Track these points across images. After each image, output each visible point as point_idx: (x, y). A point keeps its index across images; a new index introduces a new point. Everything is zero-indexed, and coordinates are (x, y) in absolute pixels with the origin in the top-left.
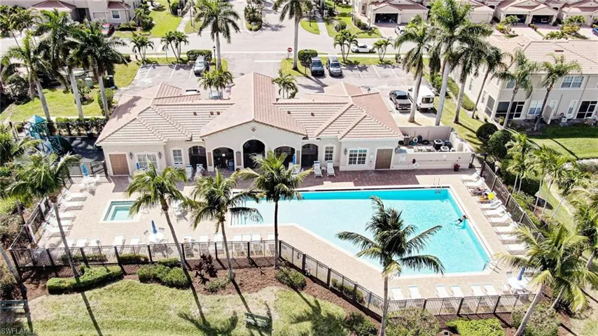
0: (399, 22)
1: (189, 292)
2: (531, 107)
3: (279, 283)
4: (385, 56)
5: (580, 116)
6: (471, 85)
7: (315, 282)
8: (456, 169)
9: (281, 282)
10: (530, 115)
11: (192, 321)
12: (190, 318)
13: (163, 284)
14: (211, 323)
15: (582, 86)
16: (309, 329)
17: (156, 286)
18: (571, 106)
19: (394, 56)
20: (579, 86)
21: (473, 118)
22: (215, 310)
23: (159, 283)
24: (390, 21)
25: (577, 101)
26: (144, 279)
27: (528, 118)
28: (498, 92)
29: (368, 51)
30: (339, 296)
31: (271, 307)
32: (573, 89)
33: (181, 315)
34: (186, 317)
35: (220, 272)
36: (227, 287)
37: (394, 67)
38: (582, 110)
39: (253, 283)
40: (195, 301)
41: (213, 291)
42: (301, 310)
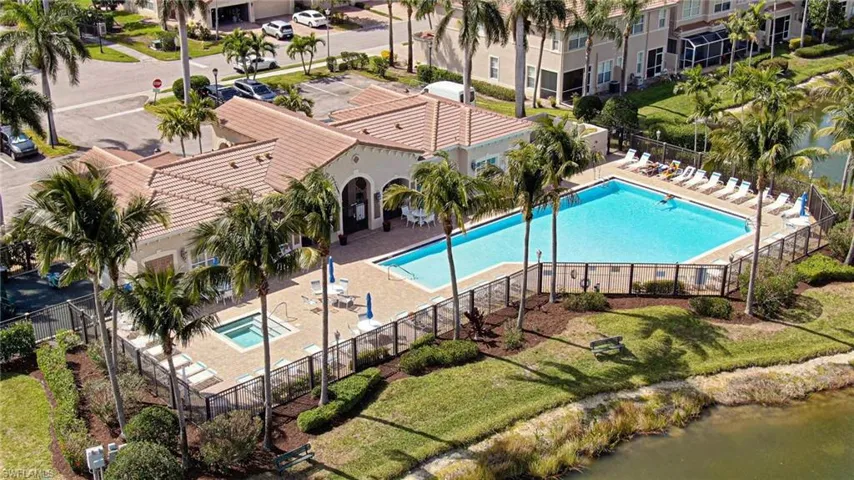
0: (252, 19)
1: (489, 360)
2: (599, 72)
3: (577, 314)
4: (313, 67)
5: (650, 73)
6: (492, 70)
7: (612, 298)
9: (577, 311)
10: (600, 85)
12: (525, 378)
13: (448, 366)
15: (645, 28)
16: (666, 335)
18: (638, 62)
19: (325, 64)
20: (642, 30)
21: (535, 107)
22: (545, 361)
24: (235, 18)
25: (643, 51)
27: (599, 90)
28: (559, 59)
29: (268, 66)
32: (637, 35)
35: (495, 331)
36: (526, 337)
37: (339, 80)
38: (651, 63)
39: (549, 324)
40: (510, 365)
41: (518, 348)
42: (633, 324)
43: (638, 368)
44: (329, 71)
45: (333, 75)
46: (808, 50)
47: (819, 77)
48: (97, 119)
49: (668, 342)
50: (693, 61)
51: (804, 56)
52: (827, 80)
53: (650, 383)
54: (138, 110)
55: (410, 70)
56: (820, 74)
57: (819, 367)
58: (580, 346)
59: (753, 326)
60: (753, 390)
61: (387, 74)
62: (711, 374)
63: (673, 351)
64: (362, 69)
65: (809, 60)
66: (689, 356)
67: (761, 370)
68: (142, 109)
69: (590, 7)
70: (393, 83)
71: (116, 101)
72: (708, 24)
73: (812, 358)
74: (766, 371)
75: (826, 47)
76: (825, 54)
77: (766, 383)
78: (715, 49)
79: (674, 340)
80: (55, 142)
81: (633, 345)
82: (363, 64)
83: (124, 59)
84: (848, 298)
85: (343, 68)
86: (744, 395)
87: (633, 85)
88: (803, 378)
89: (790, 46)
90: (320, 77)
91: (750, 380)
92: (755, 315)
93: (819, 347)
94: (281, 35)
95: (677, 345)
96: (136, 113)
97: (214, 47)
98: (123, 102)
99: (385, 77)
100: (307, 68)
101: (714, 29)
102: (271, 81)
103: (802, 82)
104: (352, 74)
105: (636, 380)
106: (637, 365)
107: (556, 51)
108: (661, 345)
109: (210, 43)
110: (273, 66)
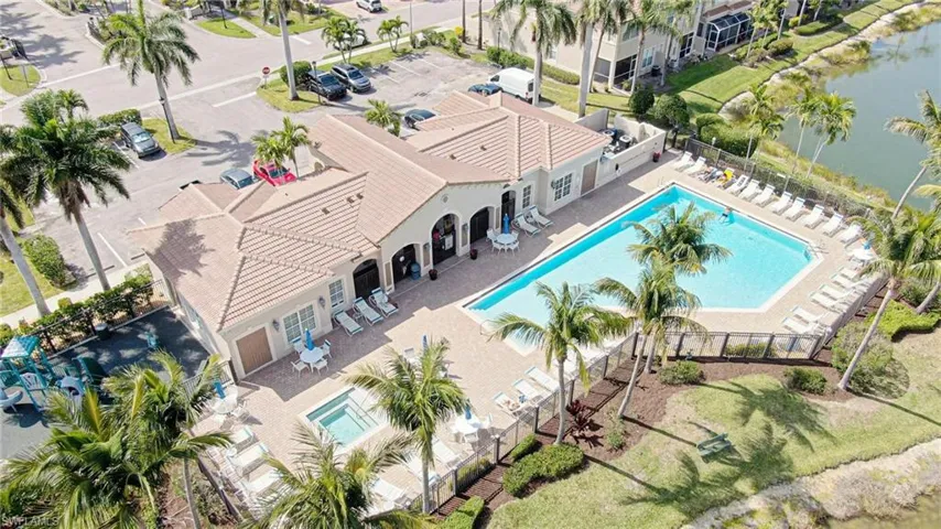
1: (594, 467)
2: (644, 57)
3: (674, 388)
4: (399, 43)
6: (551, 52)
7: (704, 362)
8: (656, 159)
9: (673, 384)
10: (643, 69)
11: (644, 500)
12: (636, 498)
13: (552, 480)
14: (667, 487)
16: (765, 418)
17: (548, 489)
18: (674, 46)
19: (409, 39)
21: (590, 92)
22: (651, 468)
23: (544, 482)
25: (679, 37)
26: (522, 492)
28: (614, 49)
30: (747, 363)
31: (701, 422)
33: (624, 503)
34: (631, 501)
35: (597, 418)
36: (628, 430)
37: (420, 57)
38: (683, 47)
39: (649, 407)
40: (617, 474)
41: (621, 447)
42: (731, 403)
43: (745, 469)
44: (411, 47)
45: (416, 51)
46: (804, 28)
47: (815, 54)
48: (215, 106)
49: (768, 429)
50: (716, 44)
51: (802, 34)
52: (822, 57)
53: (758, 488)
54: (250, 95)
55: (480, 47)
56: (816, 52)
57: (919, 458)
58: (683, 441)
59: (848, 404)
60: (862, 497)
61: (460, 51)
62: (817, 473)
63: (775, 443)
64: (440, 45)
65: (806, 38)
66: (792, 449)
67: (864, 465)
68: (255, 93)
69: (647, 7)
70: (466, 60)
71: (233, 84)
72: (729, 8)
73: (911, 446)
74: (869, 466)
75: (819, 25)
76: (819, 31)
77: (874, 486)
78: (733, 31)
79: (774, 425)
80: (176, 136)
81: (737, 436)
82: (440, 40)
83: (244, 33)
84: (929, 358)
85: (424, 44)
86: (853, 504)
87: (669, 67)
88: (908, 475)
89: (790, 24)
90: (404, 55)
91: (857, 481)
92: (848, 390)
93: (916, 433)
94: (372, 8)
95: (779, 432)
96: (249, 99)
97: (317, 21)
98: (238, 85)
99: (459, 54)
100: (394, 43)
101: (734, 12)
102: (364, 59)
103: (804, 60)
104: (431, 50)
105: (743, 485)
106: (742, 464)
107: (611, 42)
108: (762, 435)
109: (314, 16)
110: (366, 43)
